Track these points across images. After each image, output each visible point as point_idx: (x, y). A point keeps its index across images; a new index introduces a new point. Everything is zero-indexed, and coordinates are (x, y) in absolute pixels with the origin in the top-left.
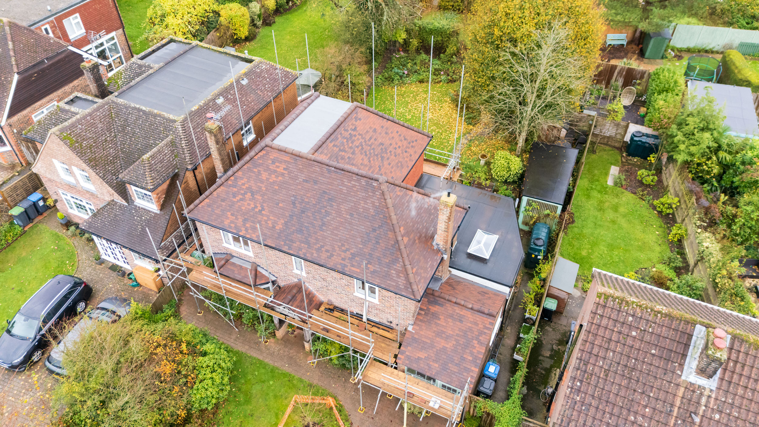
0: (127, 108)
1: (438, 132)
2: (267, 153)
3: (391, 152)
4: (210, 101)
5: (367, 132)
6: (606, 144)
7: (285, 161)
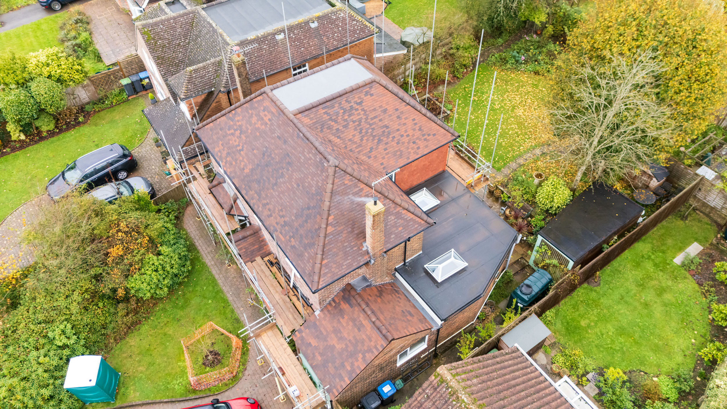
0: (205, 20)
1: (516, 133)
2: (263, 100)
3: (394, 137)
4: (269, 35)
5: (375, 110)
6: (707, 215)
7: (272, 113)
